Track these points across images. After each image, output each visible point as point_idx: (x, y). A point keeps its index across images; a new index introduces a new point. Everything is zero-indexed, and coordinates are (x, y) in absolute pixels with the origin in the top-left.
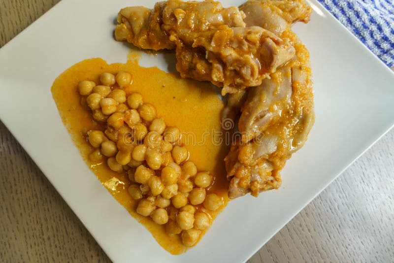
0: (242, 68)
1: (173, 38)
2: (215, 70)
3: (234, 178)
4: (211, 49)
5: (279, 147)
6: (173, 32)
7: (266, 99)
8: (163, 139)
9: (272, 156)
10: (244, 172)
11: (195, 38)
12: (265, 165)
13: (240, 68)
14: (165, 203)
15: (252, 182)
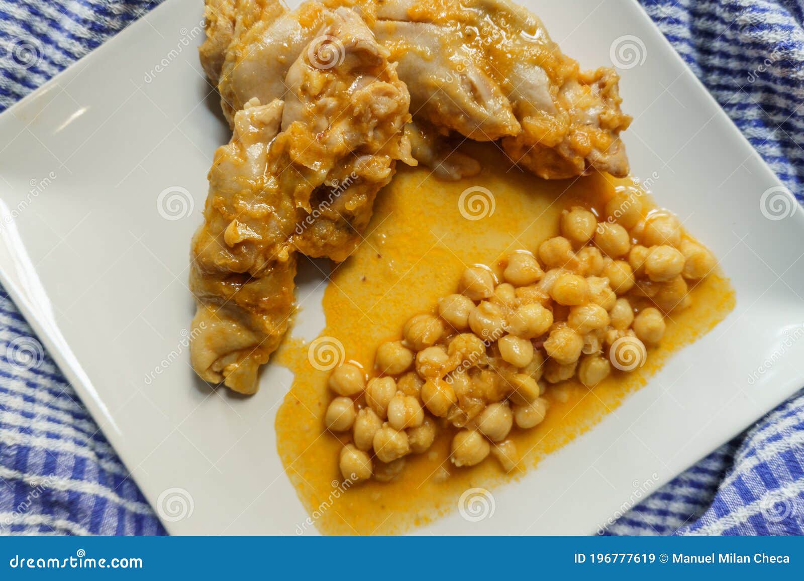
0: (376, 112)
1: (283, 254)
2: (368, 171)
3: (590, 159)
4: (324, 172)
5: (538, 62)
6: (272, 252)
7: (438, 76)
8: (487, 300)
9: (553, 78)
10: (582, 139)
11: (294, 204)
12: (569, 95)
13: (374, 117)
14: (623, 308)
15: (602, 124)
